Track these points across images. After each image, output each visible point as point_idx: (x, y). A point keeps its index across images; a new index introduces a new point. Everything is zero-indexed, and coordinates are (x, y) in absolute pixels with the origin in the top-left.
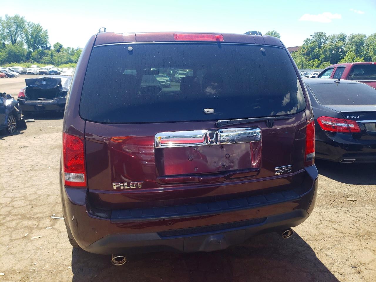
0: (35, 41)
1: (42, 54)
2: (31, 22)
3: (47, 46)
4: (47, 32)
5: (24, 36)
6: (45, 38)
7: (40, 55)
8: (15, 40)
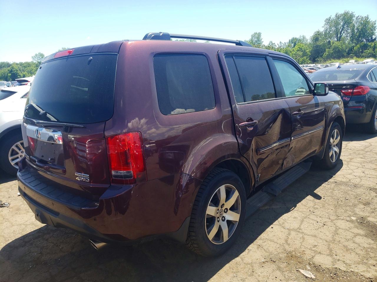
0: (360, 34)
1: (365, 47)
2: (360, 16)
3: (372, 38)
4: (375, 24)
5: (349, 31)
6: (372, 30)
7: (362, 49)
8: (340, 37)
